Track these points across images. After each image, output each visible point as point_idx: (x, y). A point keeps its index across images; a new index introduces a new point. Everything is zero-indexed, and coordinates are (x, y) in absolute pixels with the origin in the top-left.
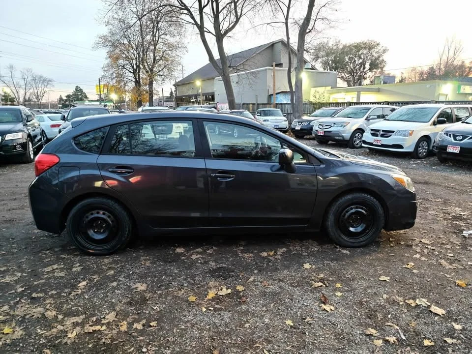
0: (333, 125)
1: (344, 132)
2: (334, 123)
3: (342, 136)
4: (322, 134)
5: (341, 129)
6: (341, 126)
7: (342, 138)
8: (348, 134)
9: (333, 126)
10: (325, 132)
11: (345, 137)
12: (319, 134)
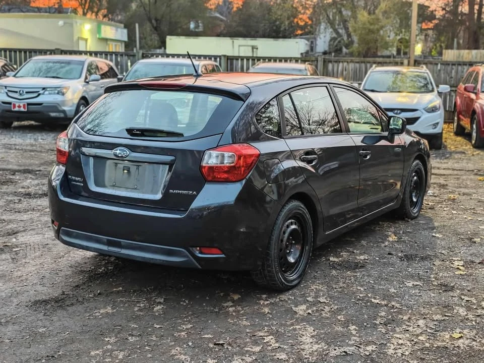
0: (41, 92)
1: (64, 103)
2: (44, 89)
3: (64, 112)
4: (22, 109)
5: (59, 98)
6: (58, 93)
7: (62, 115)
8: (71, 106)
9: (43, 94)
10: (29, 104)
11: (68, 113)
12: (17, 109)
